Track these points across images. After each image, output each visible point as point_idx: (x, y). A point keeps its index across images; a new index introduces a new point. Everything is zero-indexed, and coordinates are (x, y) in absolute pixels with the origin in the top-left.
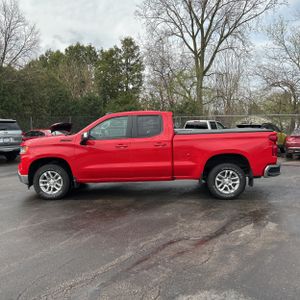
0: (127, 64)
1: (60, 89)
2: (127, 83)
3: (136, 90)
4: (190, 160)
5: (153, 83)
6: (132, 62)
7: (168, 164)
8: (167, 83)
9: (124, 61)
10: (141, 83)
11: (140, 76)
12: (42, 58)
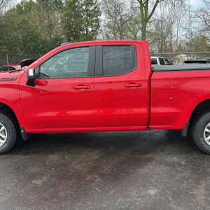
0: (87, 10)
1: (31, 30)
2: (87, 26)
3: (95, 32)
4: (172, 106)
5: (109, 26)
6: (91, 9)
7: (143, 110)
8: (120, 26)
9: (84, 7)
10: (98, 26)
11: (97, 21)
12: (18, 6)
